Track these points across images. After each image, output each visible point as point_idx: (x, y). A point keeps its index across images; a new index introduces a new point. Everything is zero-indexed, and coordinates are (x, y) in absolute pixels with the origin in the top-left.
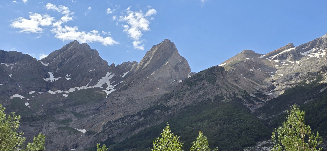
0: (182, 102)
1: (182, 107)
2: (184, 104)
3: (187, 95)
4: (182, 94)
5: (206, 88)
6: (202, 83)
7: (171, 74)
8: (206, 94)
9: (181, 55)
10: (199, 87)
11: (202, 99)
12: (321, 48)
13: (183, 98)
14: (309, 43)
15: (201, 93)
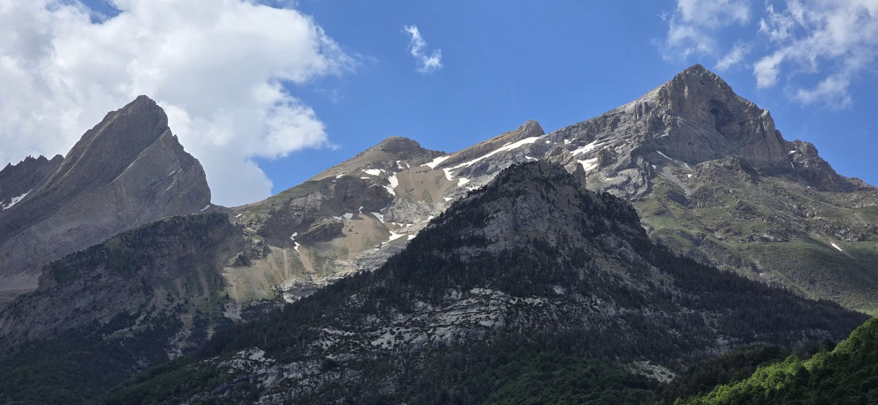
0: (21, 328)
1: (17, 342)
2: (26, 333)
3: (40, 309)
4: (30, 303)
5: (101, 289)
6: (92, 274)
7: (119, 218)
8: (95, 306)
10: (81, 285)
11: (77, 321)
12: (608, 142)
13: (26, 316)
14: (586, 123)
15: (81, 304)
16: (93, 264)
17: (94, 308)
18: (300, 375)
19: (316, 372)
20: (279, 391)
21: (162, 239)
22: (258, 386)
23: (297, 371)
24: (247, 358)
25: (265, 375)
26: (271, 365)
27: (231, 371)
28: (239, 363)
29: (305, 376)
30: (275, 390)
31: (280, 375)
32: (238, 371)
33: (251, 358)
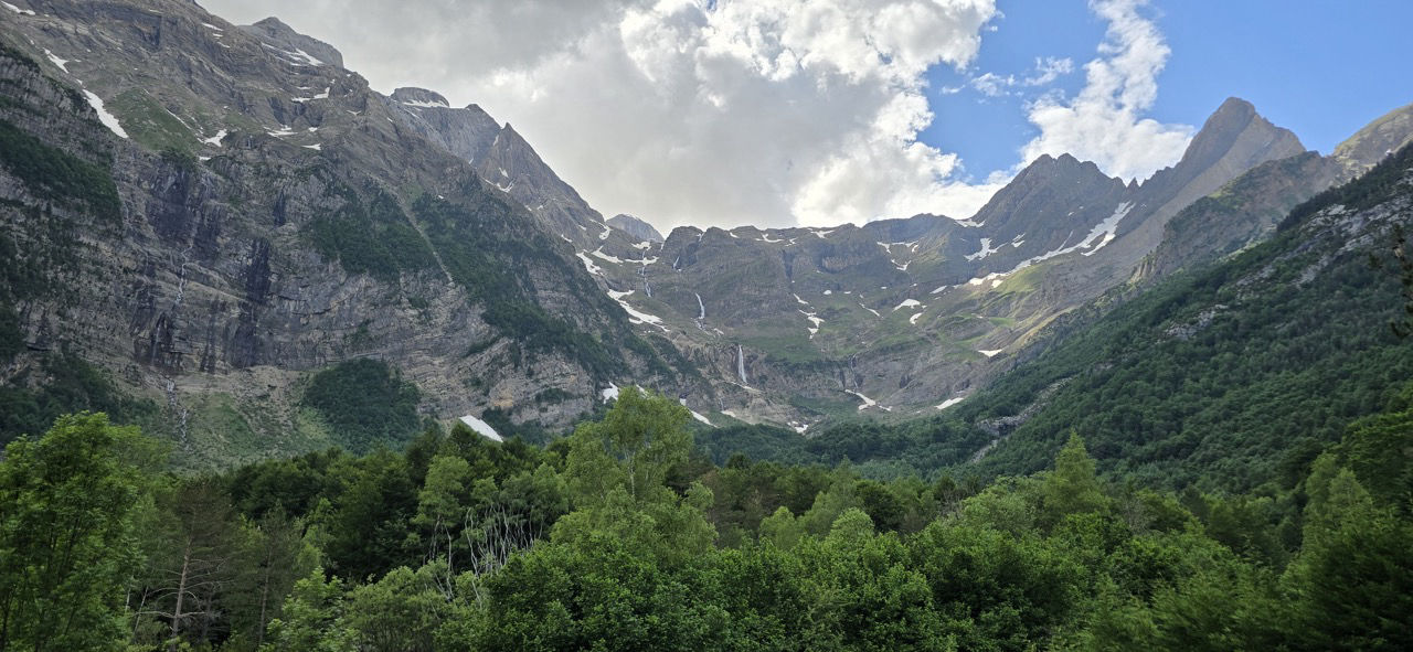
9: (1276, 125)
10: (1195, 229)
15: (1199, 242)
16: (1202, 211)
17: (1210, 242)
18: (1388, 214)
19: (1405, 206)
20: (1367, 233)
21: (1258, 180)
22: (1343, 235)
23: (1384, 211)
24: (1326, 215)
25: (1350, 224)
26: (1353, 214)
27: (1311, 230)
28: (1319, 221)
29: (1394, 213)
30: (1362, 233)
31: (1366, 219)
32: (1320, 228)
33: (1330, 213)
